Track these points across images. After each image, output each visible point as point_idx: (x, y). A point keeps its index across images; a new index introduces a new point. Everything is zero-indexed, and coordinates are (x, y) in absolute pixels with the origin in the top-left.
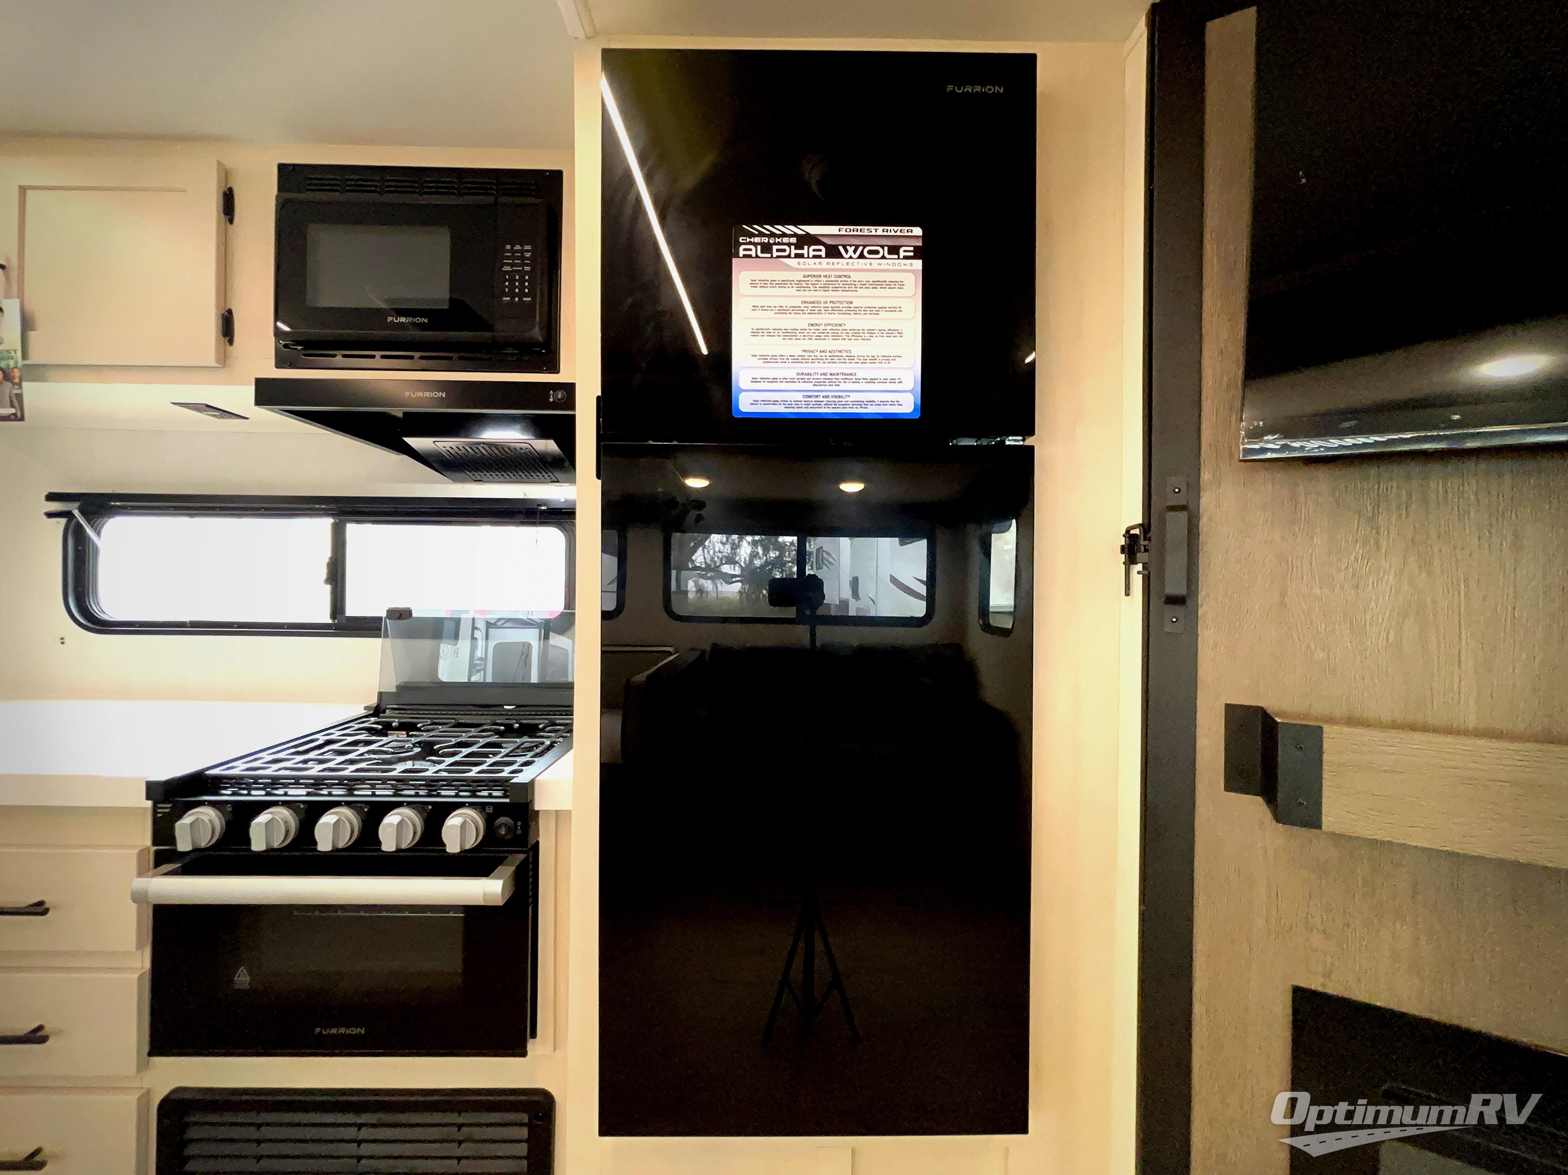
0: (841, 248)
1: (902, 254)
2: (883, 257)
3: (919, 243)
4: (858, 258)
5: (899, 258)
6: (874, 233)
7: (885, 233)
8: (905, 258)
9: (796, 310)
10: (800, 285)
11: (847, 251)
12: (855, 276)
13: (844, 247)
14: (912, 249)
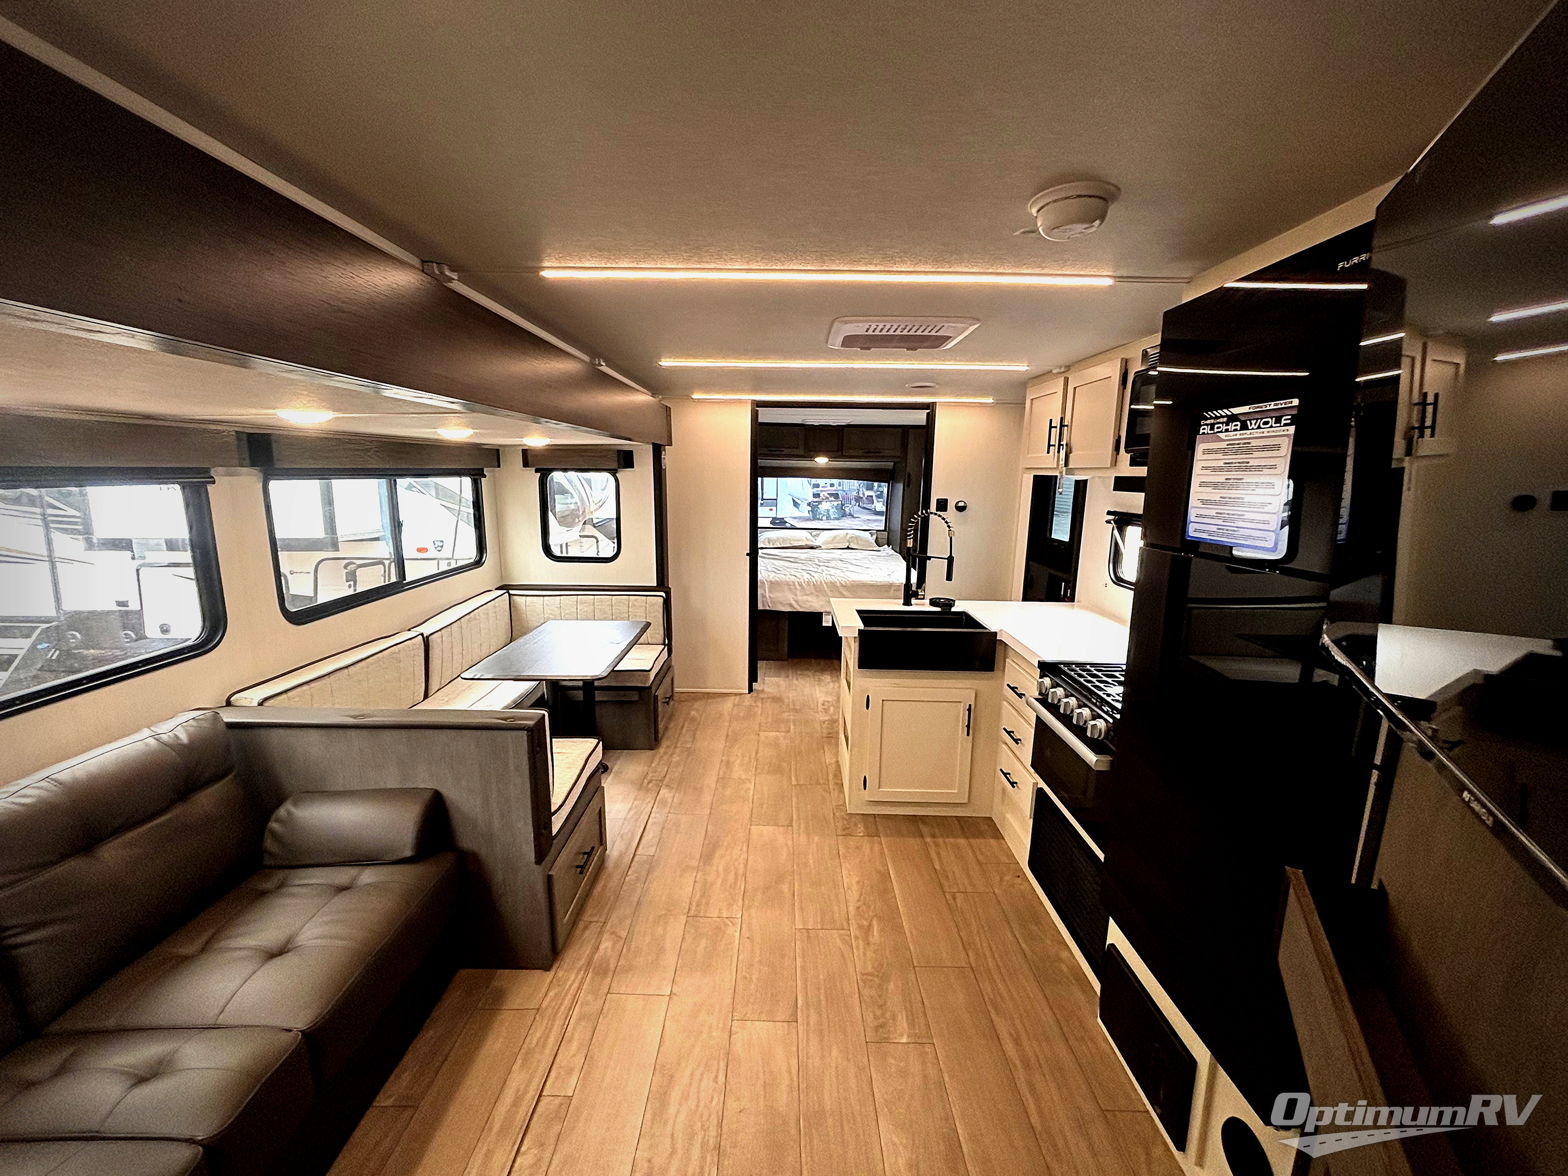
0: (1248, 422)
1: (1283, 422)
2: (1271, 427)
3: (1295, 412)
4: (1257, 428)
5: (1280, 426)
6: (1268, 408)
7: (1276, 407)
8: (1285, 425)
9: (1220, 469)
10: (1224, 451)
11: (1251, 424)
12: (1254, 443)
13: (1250, 420)
14: (1290, 417)
